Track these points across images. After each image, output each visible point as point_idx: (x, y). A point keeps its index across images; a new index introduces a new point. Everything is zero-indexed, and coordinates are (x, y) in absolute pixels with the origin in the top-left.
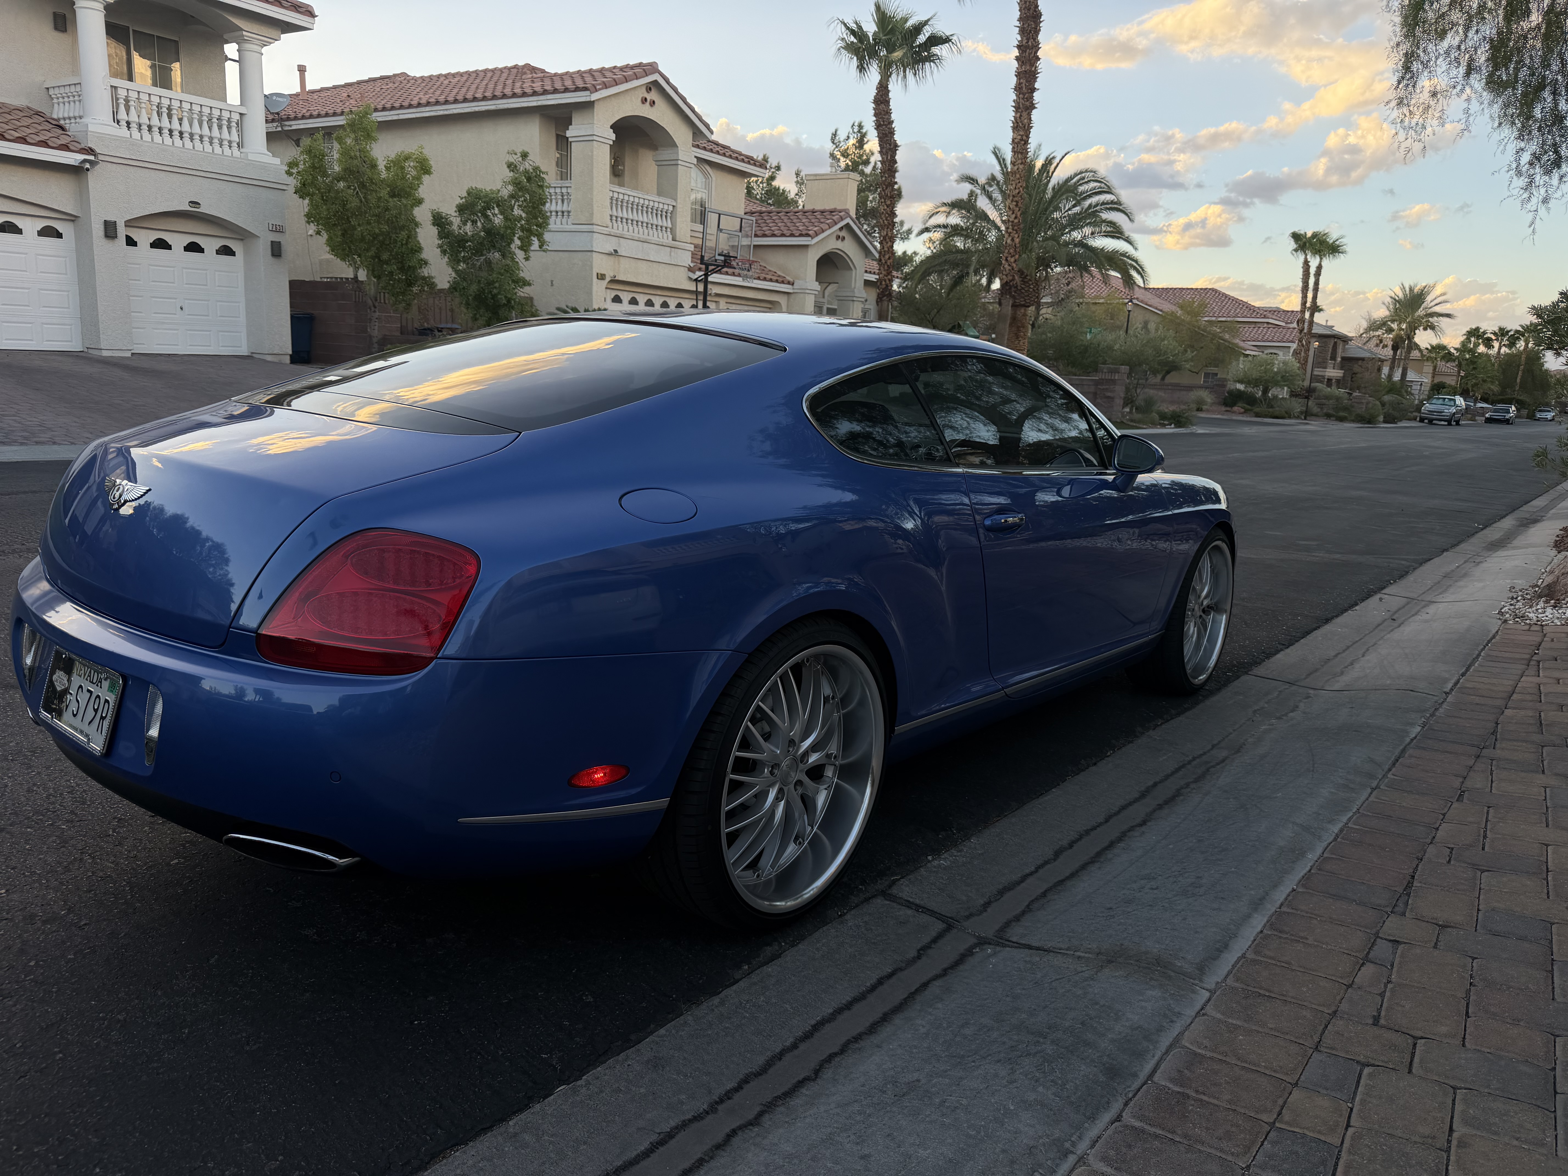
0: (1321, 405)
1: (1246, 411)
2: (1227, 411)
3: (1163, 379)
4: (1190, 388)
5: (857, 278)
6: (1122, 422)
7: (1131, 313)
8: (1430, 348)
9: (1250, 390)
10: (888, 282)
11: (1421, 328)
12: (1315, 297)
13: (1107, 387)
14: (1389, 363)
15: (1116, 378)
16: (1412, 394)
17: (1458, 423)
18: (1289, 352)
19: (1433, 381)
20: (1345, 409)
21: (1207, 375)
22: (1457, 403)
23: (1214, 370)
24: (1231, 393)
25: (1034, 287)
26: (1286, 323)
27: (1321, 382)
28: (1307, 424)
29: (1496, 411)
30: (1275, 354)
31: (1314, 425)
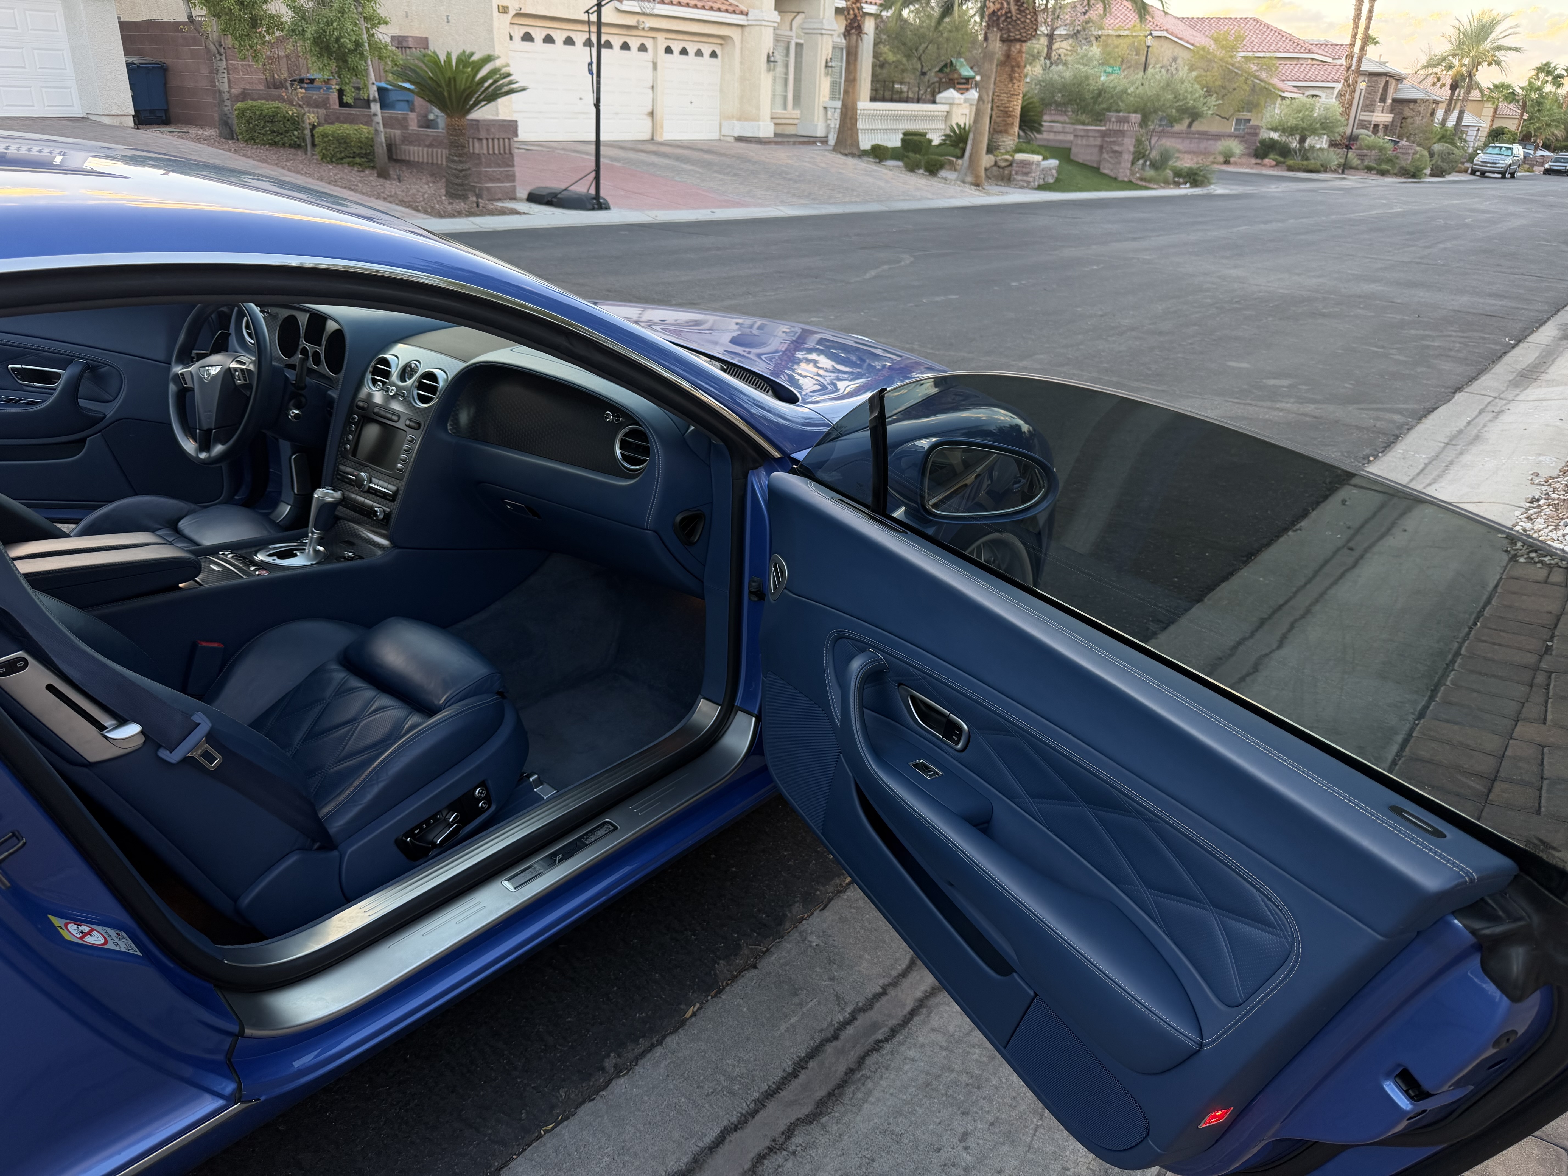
0: (1362, 157)
1: (1278, 164)
2: (1256, 164)
3: (1190, 126)
4: (1218, 137)
5: (827, 6)
6: (1130, 181)
7: (1150, 49)
8: (1492, 87)
9: (1284, 139)
10: (856, 11)
11: (1485, 64)
12: (1367, 28)
13: (1115, 139)
14: (1444, 105)
15: (1125, 128)
16: (1466, 141)
17: (1513, 176)
18: (1333, 94)
19: (1492, 125)
20: (1389, 161)
21: (1238, 121)
22: (1514, 152)
23: (1246, 115)
24: (1263, 142)
25: (1032, 17)
26: (1334, 59)
27: (1367, 128)
28: (1344, 178)
29: (1557, 160)
30: (1317, 96)
31: (1352, 180)
